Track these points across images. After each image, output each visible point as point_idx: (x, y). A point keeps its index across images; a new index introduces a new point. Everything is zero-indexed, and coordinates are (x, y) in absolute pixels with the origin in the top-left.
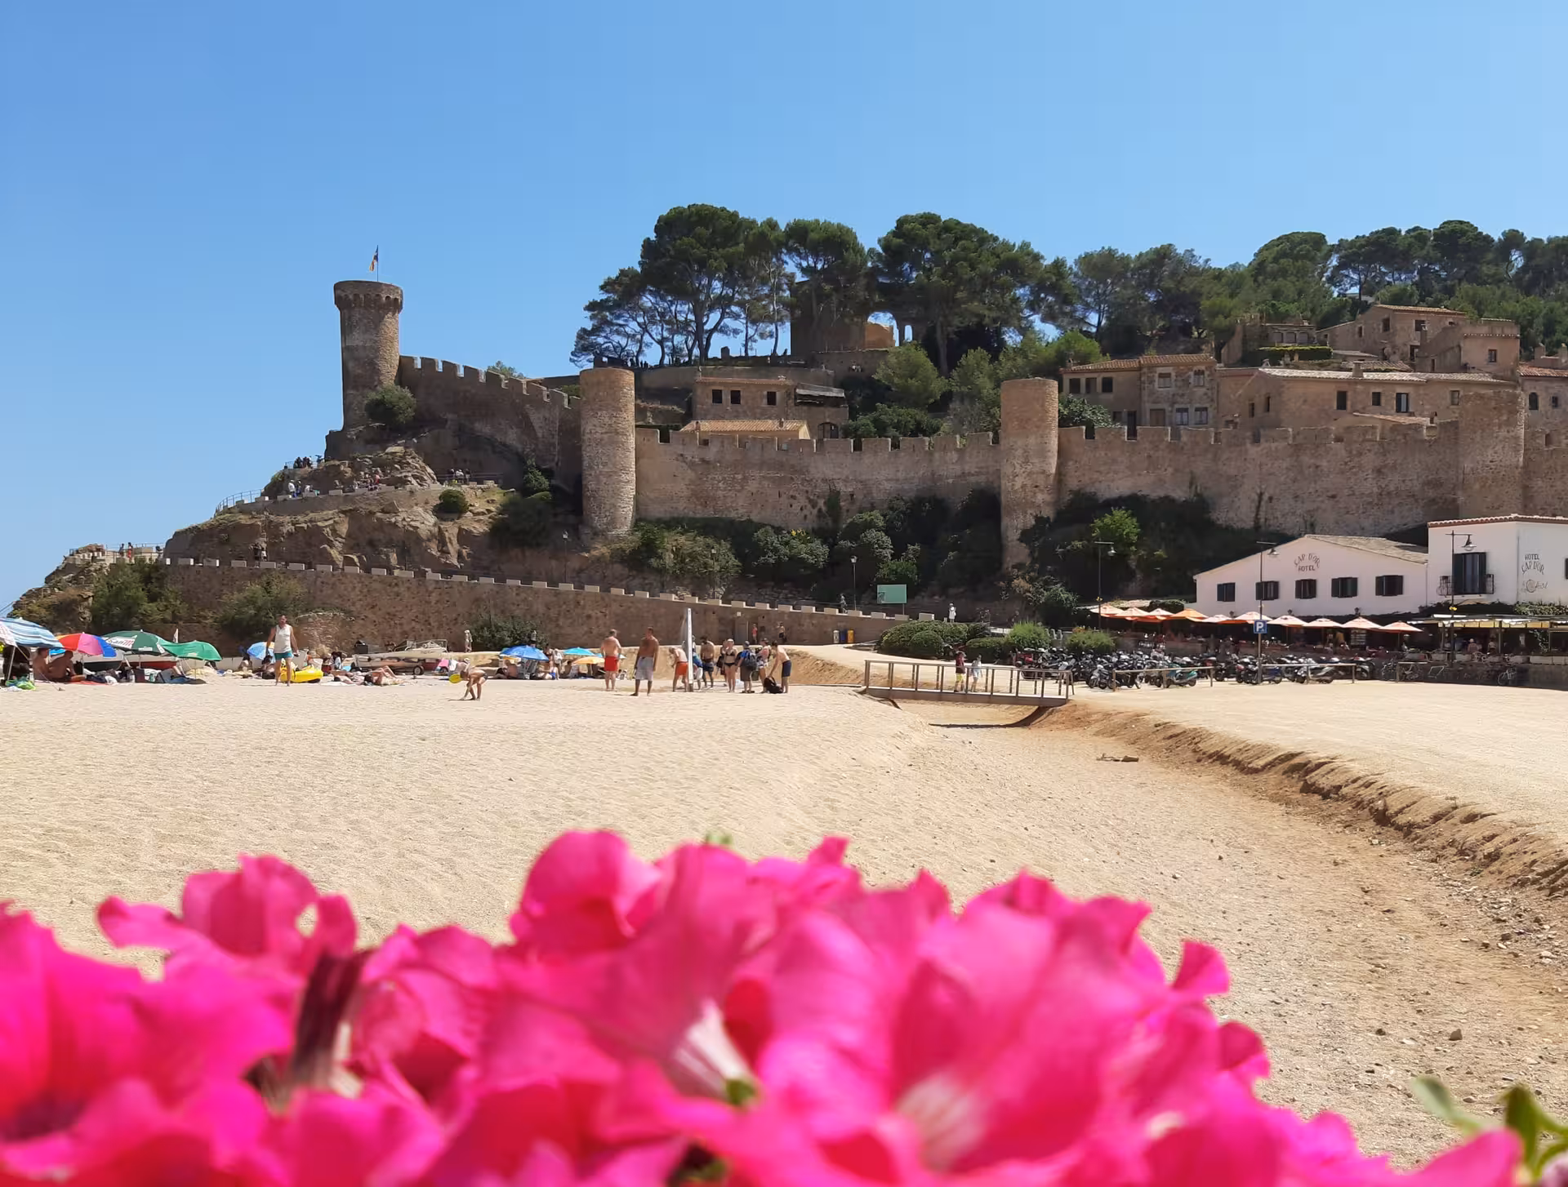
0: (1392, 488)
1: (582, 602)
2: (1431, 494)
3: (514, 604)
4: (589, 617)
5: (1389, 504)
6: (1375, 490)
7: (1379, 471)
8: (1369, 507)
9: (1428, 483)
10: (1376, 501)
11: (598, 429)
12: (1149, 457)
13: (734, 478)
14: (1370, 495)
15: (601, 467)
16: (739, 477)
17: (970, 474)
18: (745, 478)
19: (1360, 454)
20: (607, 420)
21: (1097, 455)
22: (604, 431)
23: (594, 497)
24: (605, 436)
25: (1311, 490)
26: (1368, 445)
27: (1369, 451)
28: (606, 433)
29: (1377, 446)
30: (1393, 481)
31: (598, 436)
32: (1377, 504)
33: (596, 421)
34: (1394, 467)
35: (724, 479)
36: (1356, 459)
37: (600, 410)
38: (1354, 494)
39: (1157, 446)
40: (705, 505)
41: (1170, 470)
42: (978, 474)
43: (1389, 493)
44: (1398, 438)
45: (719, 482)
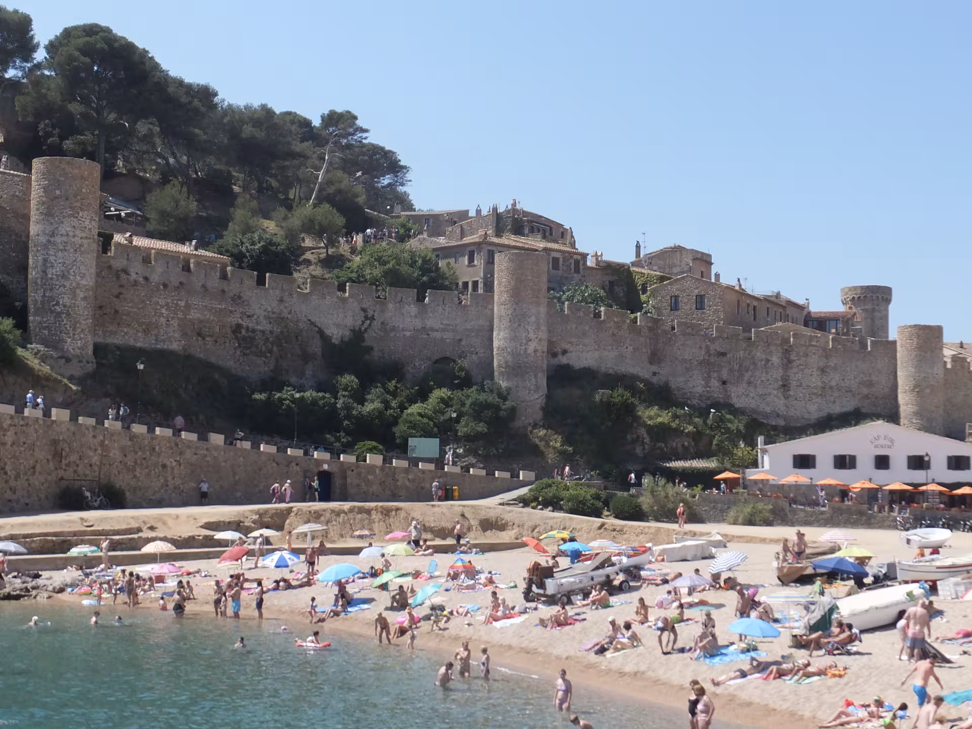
0: (833, 383)
1: (157, 448)
2: (865, 391)
3: (90, 448)
4: (164, 466)
5: (831, 395)
6: (820, 384)
7: (823, 370)
8: (814, 397)
9: (862, 383)
10: (820, 393)
11: (78, 232)
12: (614, 334)
13: (177, 304)
14: (815, 388)
15: (78, 278)
16: (182, 304)
17: (432, 329)
18: (188, 306)
19: (806, 355)
20: (87, 223)
21: (569, 327)
22: (84, 235)
23: (68, 314)
24: (85, 241)
25: (763, 379)
26: (813, 350)
27: (814, 354)
28: (86, 238)
29: (821, 351)
30: (834, 379)
31: (77, 240)
32: (821, 395)
33: (75, 222)
34: (835, 369)
35: (167, 304)
36: (803, 359)
37: (82, 210)
38: (800, 386)
39: (619, 327)
40: (146, 331)
41: (631, 348)
42: (444, 330)
43: (831, 388)
44: (839, 347)
45: (162, 307)
